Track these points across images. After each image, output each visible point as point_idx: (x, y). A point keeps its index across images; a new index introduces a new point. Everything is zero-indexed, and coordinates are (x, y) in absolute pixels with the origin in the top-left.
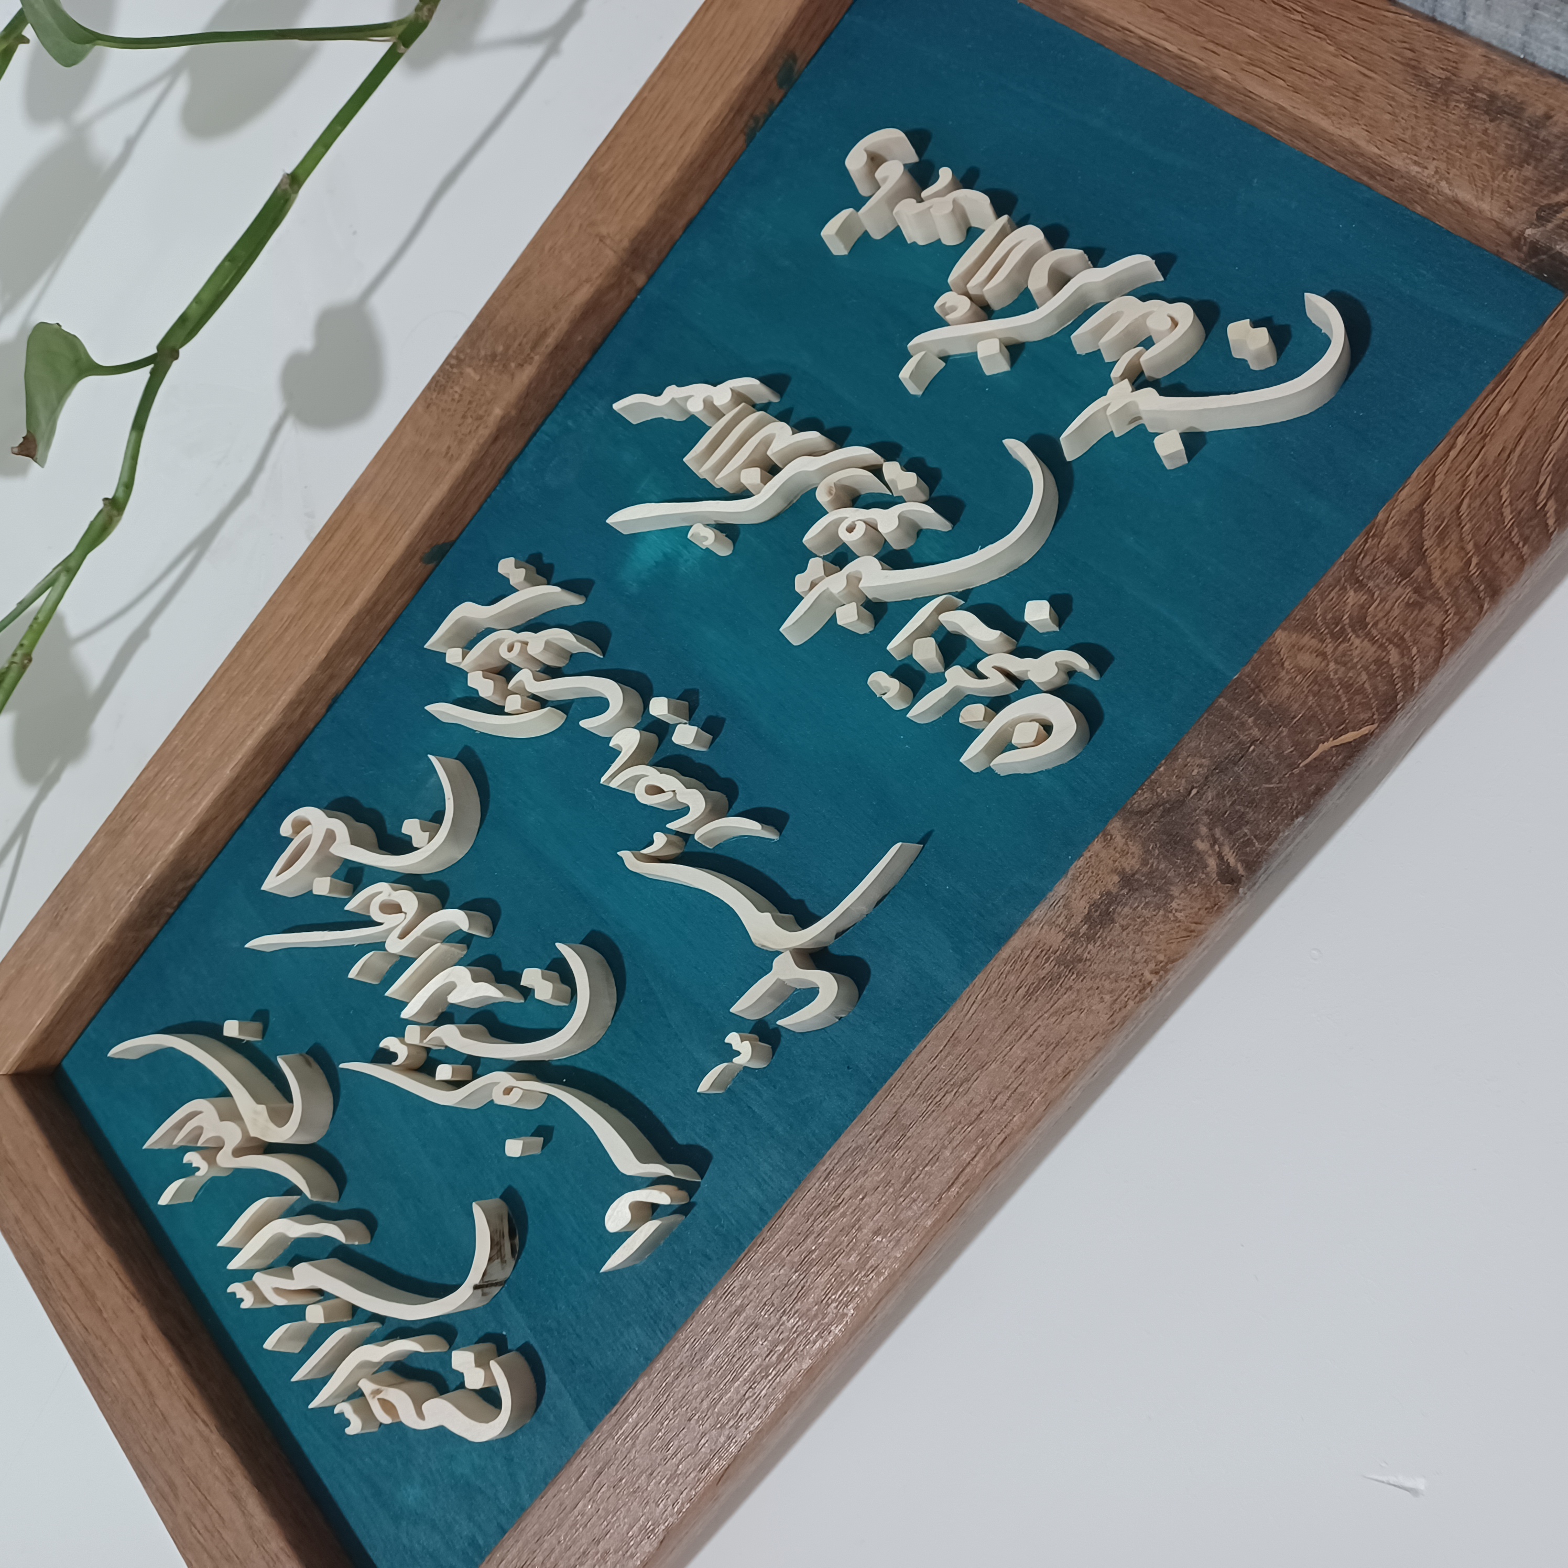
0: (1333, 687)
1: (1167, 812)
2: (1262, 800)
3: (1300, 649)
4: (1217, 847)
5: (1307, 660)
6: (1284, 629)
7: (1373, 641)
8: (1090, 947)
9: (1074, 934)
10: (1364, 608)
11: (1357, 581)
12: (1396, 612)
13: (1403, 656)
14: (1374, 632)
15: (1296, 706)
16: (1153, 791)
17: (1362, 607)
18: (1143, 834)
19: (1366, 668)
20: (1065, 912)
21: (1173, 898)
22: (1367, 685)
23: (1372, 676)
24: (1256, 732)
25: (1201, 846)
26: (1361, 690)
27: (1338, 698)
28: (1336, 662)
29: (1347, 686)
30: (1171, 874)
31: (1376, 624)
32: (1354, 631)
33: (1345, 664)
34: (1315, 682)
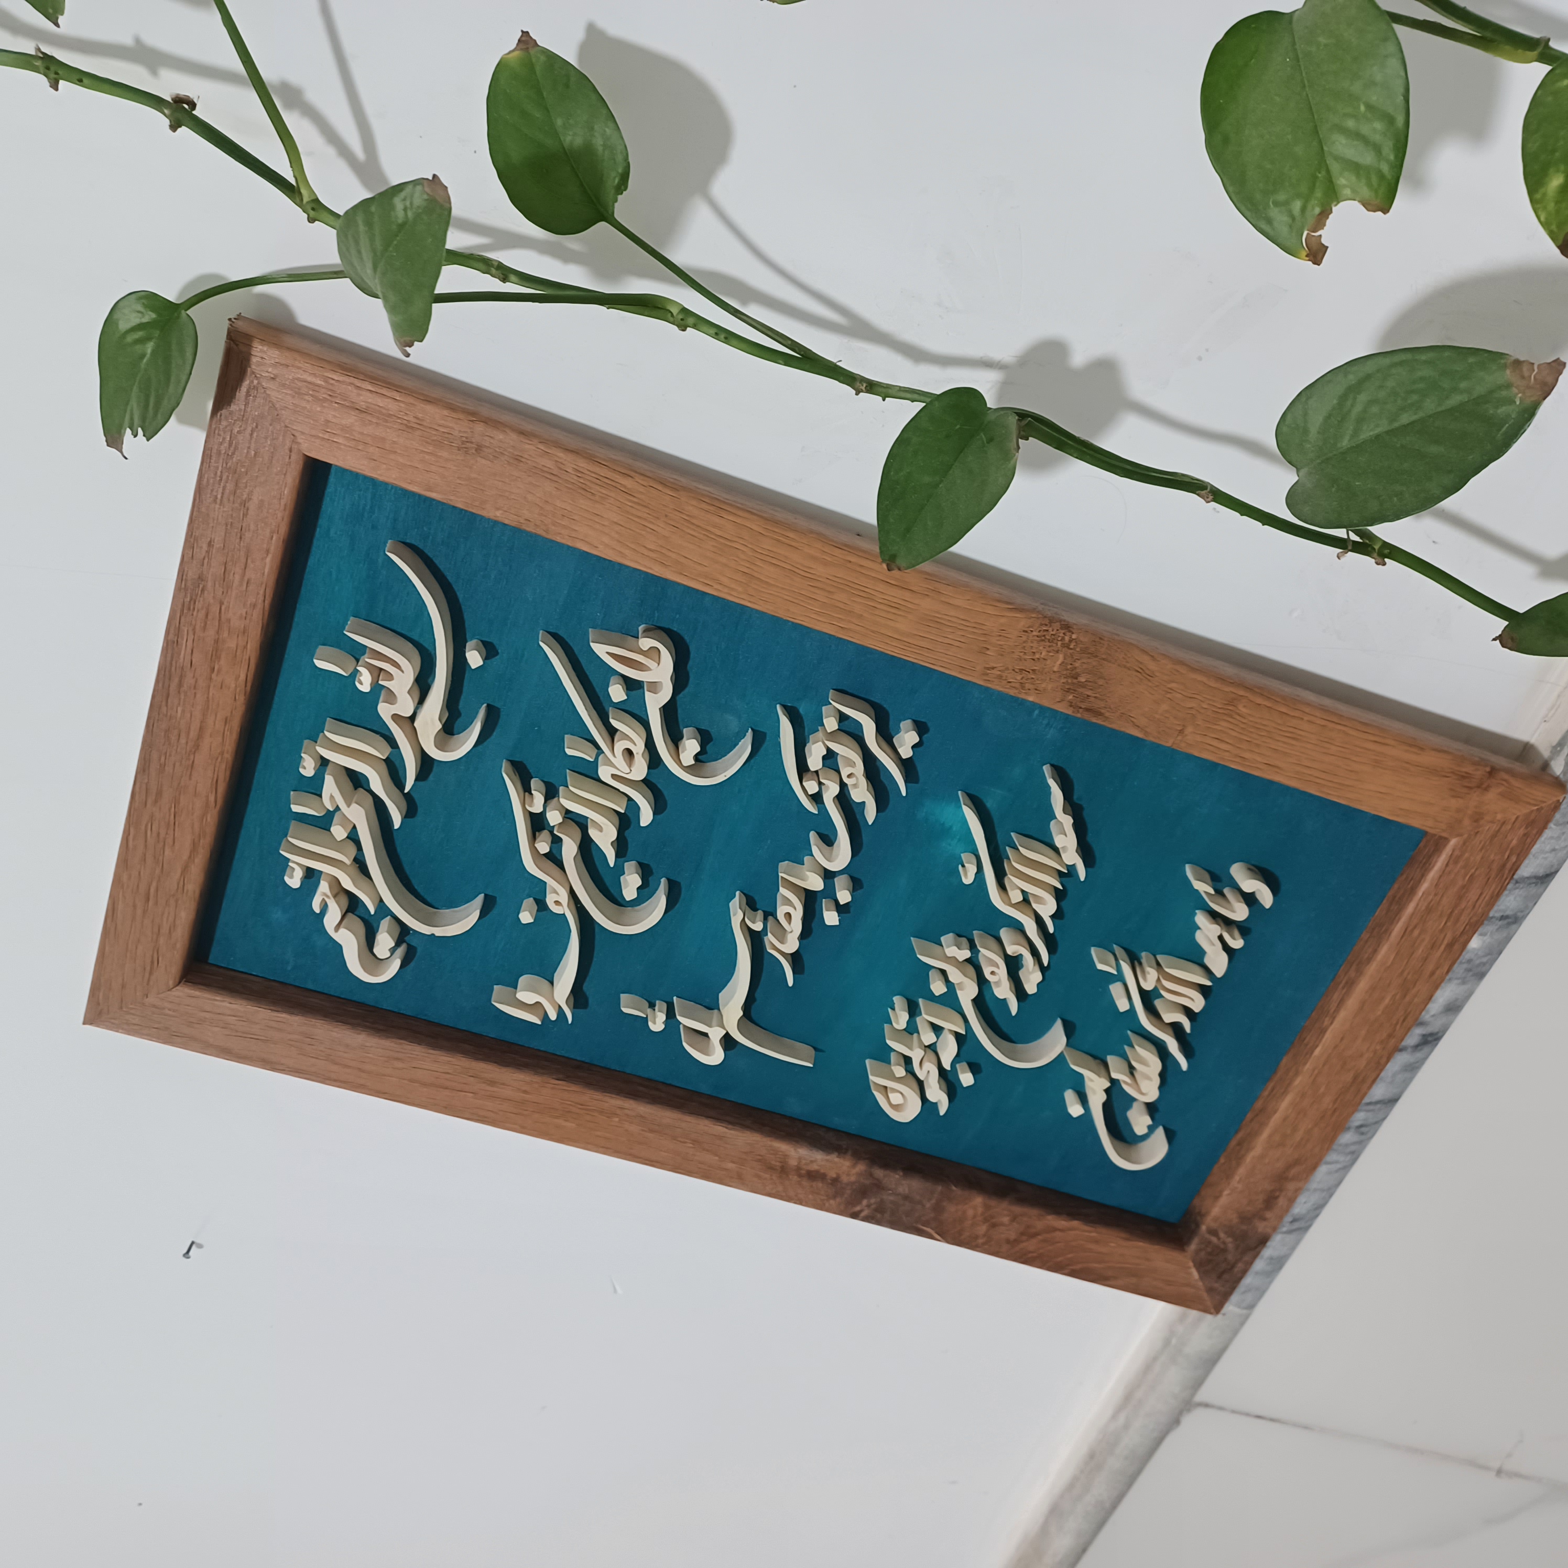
0: (960, 1224)
1: (876, 1185)
2: (895, 1216)
3: (975, 1209)
4: (866, 1207)
5: (970, 1213)
7: (987, 1232)
8: (796, 1177)
9: (799, 1168)
11: (1015, 1219)
12: (1004, 1235)
15: (946, 1215)
16: (884, 1175)
17: (1002, 1224)
18: (861, 1180)
19: (972, 1233)
21: (834, 1199)
22: (964, 1236)
23: (969, 1236)
24: (928, 1205)
25: (865, 1202)
26: (961, 1234)
27: (954, 1228)
29: (962, 1229)
30: (846, 1196)
31: (995, 1230)
32: (989, 1225)
33: (972, 1226)
34: (960, 1218)
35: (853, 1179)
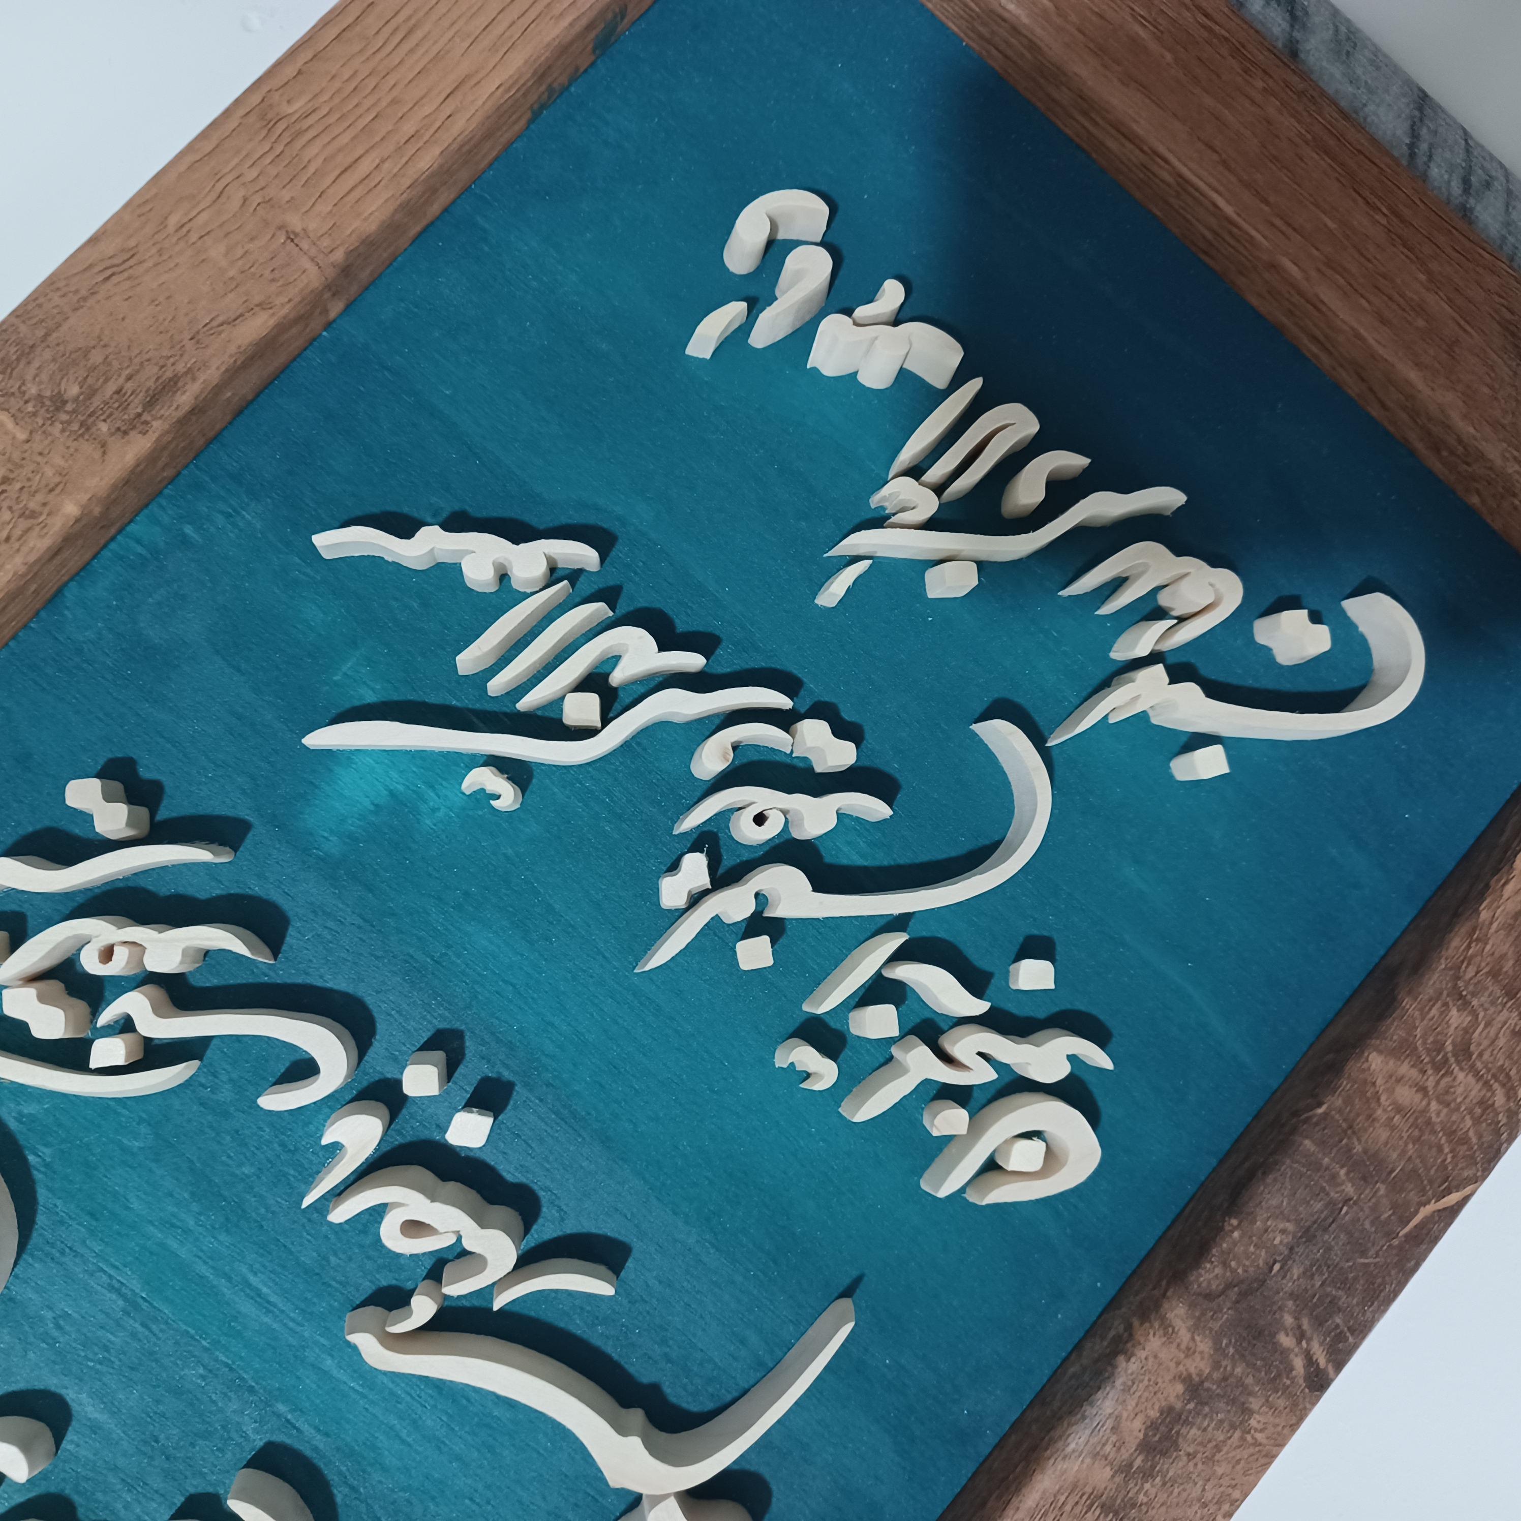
0: (1434, 1132)
1: (1243, 1295)
2: (1355, 1279)
3: (1398, 1081)
4: (1304, 1343)
5: (1406, 1095)
6: (1380, 1052)
7: (1478, 1076)
8: (1147, 1486)
9: (1125, 1469)
10: (1467, 1031)
11: (1461, 997)
12: (1501, 1042)
13: (1508, 1099)
14: (1479, 1065)
15: (1394, 1156)
16: (1225, 1264)
17: (1466, 1031)
18: (1216, 1326)
19: (1471, 1112)
20: (1114, 1438)
21: (1251, 1412)
22: (1471, 1133)
23: (1477, 1121)
24: (1349, 1189)
25: (1286, 1340)
26: (1465, 1140)
27: (1440, 1149)
28: (1439, 1102)
29: (1450, 1133)
30: (1249, 1380)
31: (1480, 1055)
32: (1458, 1062)
33: (1448, 1105)
34: (1415, 1125)
35: (1204, 1346)
